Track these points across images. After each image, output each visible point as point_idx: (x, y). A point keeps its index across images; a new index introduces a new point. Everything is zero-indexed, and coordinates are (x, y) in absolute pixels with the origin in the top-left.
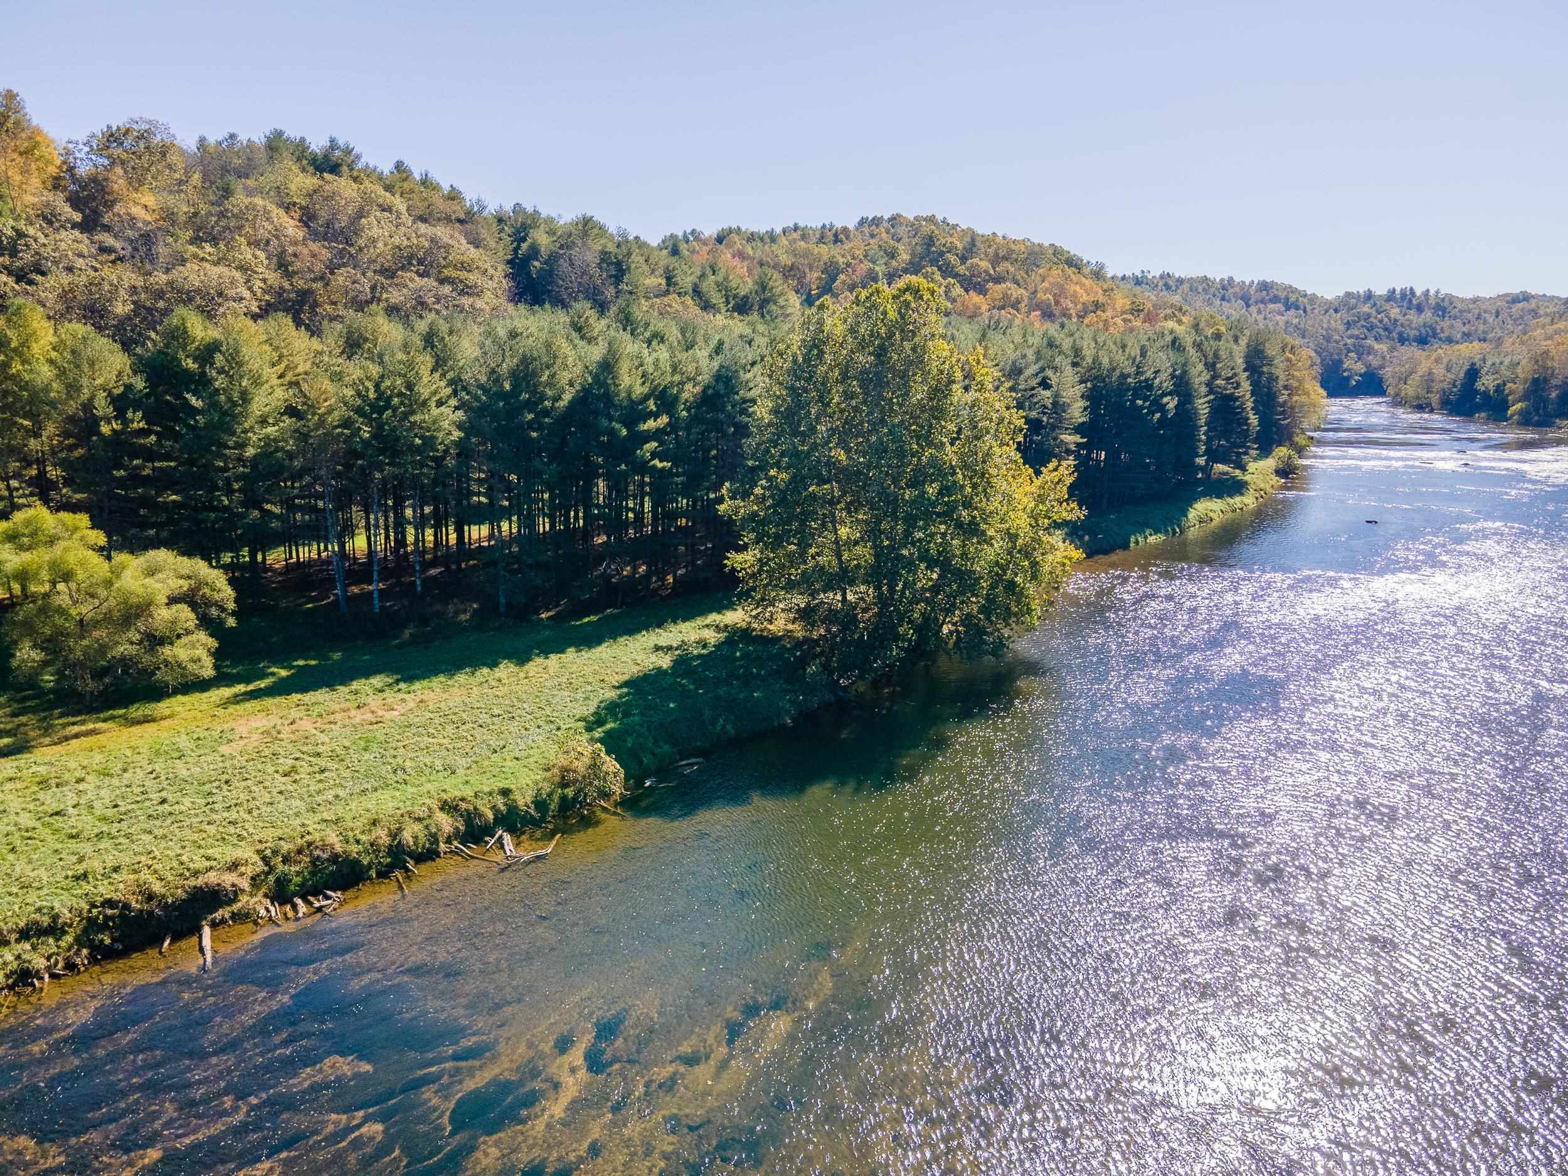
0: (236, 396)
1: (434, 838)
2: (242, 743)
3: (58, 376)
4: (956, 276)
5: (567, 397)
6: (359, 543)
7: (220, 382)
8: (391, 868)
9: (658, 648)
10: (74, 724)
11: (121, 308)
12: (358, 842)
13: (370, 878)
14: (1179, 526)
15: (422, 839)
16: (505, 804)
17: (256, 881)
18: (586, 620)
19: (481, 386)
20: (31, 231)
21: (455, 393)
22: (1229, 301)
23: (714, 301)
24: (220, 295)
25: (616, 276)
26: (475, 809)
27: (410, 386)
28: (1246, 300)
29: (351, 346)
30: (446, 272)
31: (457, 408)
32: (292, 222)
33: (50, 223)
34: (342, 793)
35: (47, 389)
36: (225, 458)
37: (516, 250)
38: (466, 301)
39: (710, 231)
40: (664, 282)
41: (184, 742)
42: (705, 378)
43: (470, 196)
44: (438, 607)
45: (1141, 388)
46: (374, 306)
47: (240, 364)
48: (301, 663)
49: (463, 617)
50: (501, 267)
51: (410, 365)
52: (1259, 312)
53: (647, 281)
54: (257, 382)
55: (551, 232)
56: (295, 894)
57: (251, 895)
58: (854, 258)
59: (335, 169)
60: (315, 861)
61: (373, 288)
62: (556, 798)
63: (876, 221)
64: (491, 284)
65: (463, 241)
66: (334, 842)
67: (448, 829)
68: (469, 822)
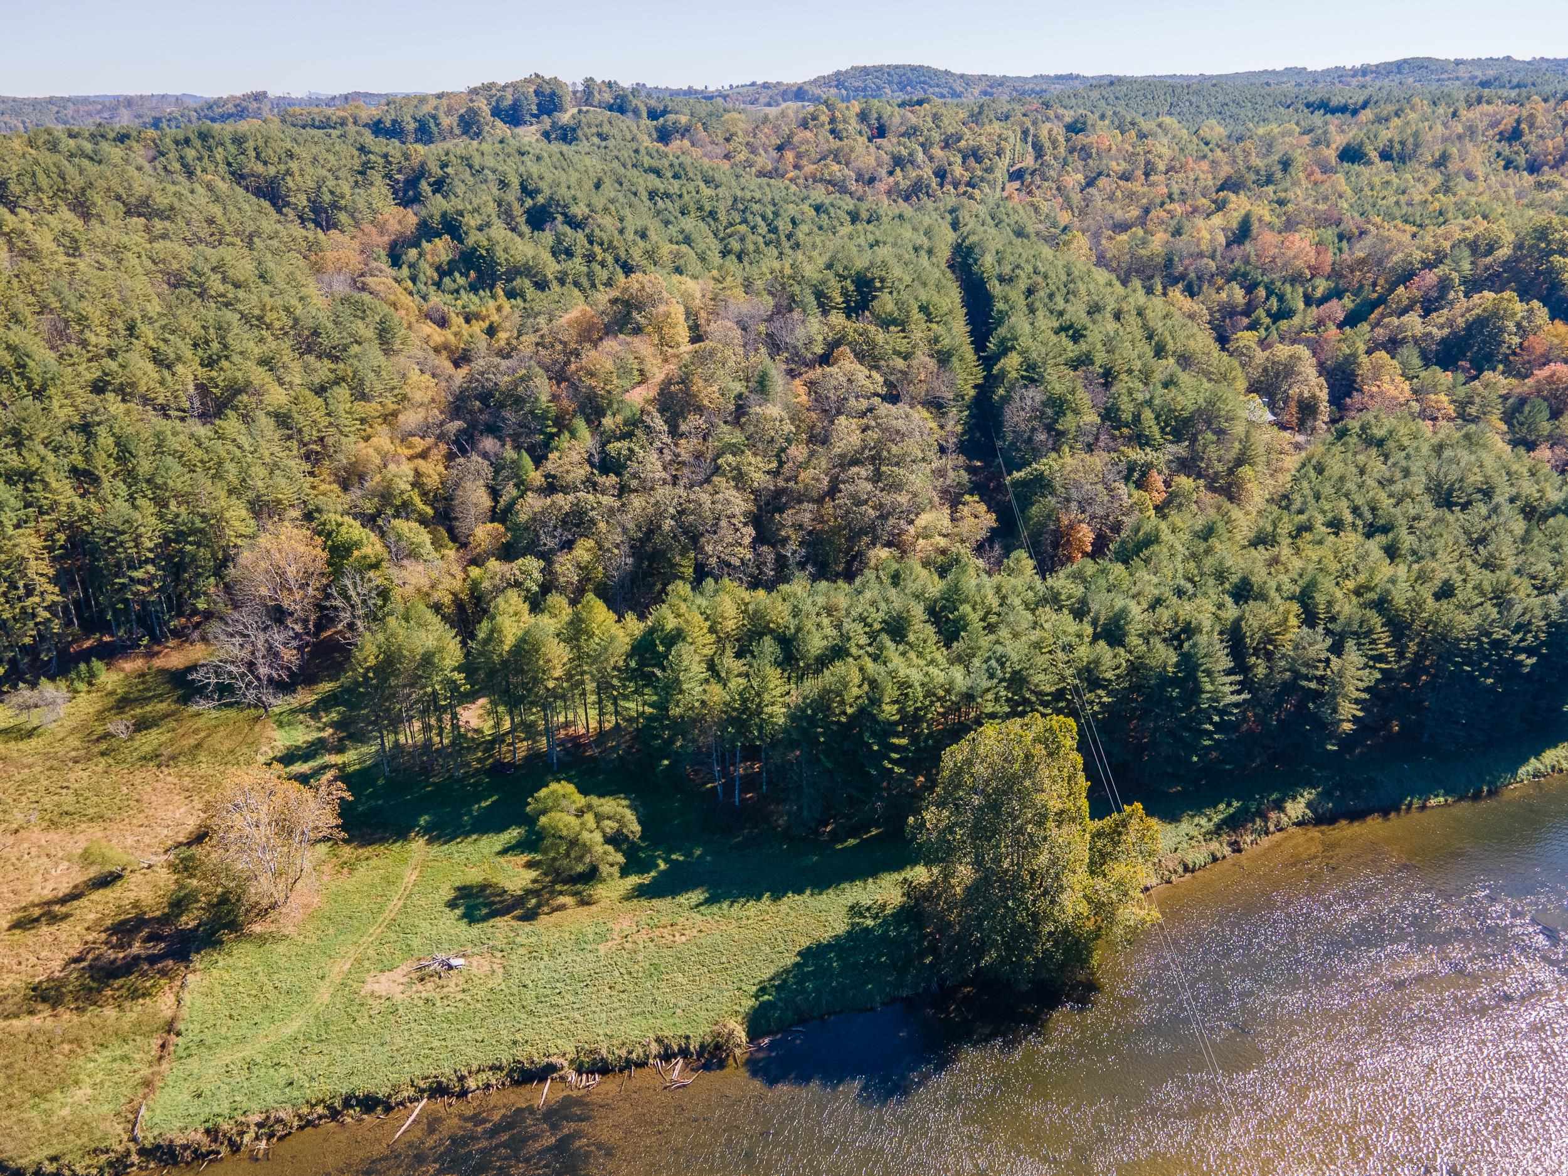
1: (647, 1057)
8: (625, 1068)
12: (614, 1053)
13: (615, 1072)
15: (642, 1057)
16: (685, 1044)
17: (572, 1062)
26: (671, 1044)
48: (675, 856)
56: (584, 1072)
57: (568, 1068)
60: (595, 1058)
66: (604, 1052)
67: (654, 1052)
68: (666, 1050)
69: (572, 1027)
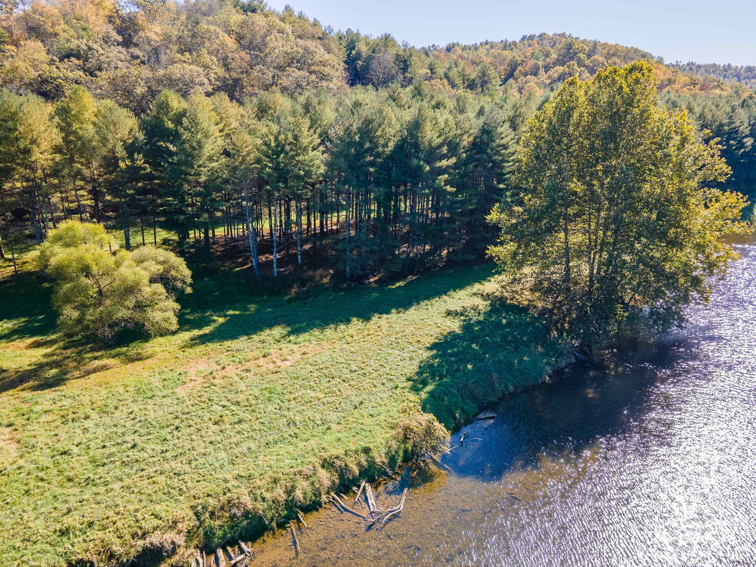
0: (195, 144)
1: (317, 493)
2: (191, 385)
3: (97, 132)
4: (584, 66)
5: (391, 145)
6: (265, 226)
7: (186, 135)
8: (288, 518)
9: (449, 313)
10: (96, 358)
11: (140, 90)
12: (264, 499)
13: (272, 529)
14: (750, 220)
15: (310, 495)
16: (367, 461)
17: (190, 534)
18: (398, 284)
19: (341, 139)
20: (95, 46)
21: (322, 143)
22: (728, 78)
23: (457, 82)
24: (192, 82)
25: (403, 69)
26: (346, 465)
27: (296, 138)
28: (738, 76)
29: (261, 112)
30: (313, 68)
31: (323, 152)
32: (230, 40)
33: (106, 42)
34: (253, 445)
35: (90, 141)
36: (189, 182)
37: (349, 55)
38: (324, 84)
39: (443, 45)
40: (429, 71)
41: (156, 381)
42: (475, 131)
43: (324, 24)
44: (310, 273)
45: (732, 133)
46: (274, 87)
47: (197, 124)
48: (231, 312)
49: (326, 280)
50: (342, 64)
51: (297, 125)
52: (746, 84)
53: (420, 72)
54: (207, 136)
55: (367, 44)
56: (218, 546)
57: (186, 547)
58: (526, 57)
59: (254, 11)
60: (233, 517)
61: (273, 77)
62: (401, 453)
63: (532, 37)
64: (338, 74)
65: (322, 50)
66: (247, 500)
67: (327, 483)
68: (341, 476)
69: (175, 482)
